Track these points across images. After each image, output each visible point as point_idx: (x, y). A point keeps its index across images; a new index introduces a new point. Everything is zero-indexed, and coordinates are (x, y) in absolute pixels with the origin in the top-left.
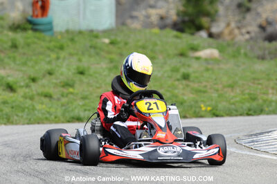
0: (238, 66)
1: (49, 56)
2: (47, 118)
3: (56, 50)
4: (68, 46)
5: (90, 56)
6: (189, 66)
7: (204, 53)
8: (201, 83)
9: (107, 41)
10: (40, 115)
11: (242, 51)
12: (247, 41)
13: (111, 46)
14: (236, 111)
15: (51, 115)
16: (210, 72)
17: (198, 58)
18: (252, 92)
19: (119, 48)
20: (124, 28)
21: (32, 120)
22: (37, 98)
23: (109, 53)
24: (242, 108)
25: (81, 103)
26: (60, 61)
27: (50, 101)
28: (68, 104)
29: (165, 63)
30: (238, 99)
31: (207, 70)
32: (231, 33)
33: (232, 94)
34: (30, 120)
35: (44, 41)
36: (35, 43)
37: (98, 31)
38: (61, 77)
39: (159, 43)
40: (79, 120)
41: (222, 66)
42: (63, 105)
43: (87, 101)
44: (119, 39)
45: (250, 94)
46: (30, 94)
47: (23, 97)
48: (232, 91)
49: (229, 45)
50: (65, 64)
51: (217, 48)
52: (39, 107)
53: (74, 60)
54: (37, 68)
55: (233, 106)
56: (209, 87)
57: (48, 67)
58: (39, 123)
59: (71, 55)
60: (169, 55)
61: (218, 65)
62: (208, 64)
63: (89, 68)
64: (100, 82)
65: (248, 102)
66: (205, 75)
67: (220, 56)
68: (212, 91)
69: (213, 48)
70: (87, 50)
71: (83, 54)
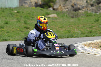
0: (64, 20)
4: (2, 13)
5: (10, 17)
7: (51, 16)
9: (16, 11)
11: (65, 15)
12: (67, 11)
13: (17, 13)
14: (63, 36)
16: (54, 22)
18: (69, 30)
19: (20, 14)
20: (22, 7)
23: (17, 16)
24: (65, 35)
25: (7, 34)
28: (2, 34)
30: (64, 32)
31: (53, 22)
32: (61, 8)
33: (62, 30)
37: (12, 8)
39: (35, 12)
40: (6, 40)
41: (58, 20)
43: (9, 33)
44: (20, 11)
45: (68, 30)
48: (62, 29)
49: (60, 13)
50: (0, 20)
51: (56, 14)
55: (62, 35)
59: (2, 16)
61: (56, 20)
62: (53, 19)
63: (9, 21)
64: (13, 26)
65: (68, 33)
66: (52, 23)
67: (57, 17)
68: (54, 29)
69: (55, 14)
70: (9, 15)
71: (7, 16)
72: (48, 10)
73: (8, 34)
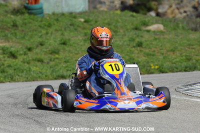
0: (177, 36)
1: (41, 32)
2: (39, 77)
3: (45, 27)
4: (54, 24)
5: (71, 31)
6: (142, 36)
7: (153, 27)
8: (151, 49)
9: (82, 20)
10: (35, 75)
11: (181, 25)
12: (184, 18)
13: (85, 24)
14: (177, 68)
15: (43, 74)
16: (158, 41)
17: (148, 31)
18: (188, 55)
19: (91, 25)
20: (95, 10)
21: (29, 78)
22: (32, 63)
23: (84, 28)
24: (181, 66)
25: (64, 66)
26: (49, 35)
27: (42, 64)
28: (55, 66)
29: (125, 35)
30: (178, 60)
31: (156, 39)
33: (173, 56)
34: (27, 78)
35: (37, 21)
36: (30, 23)
37: (75, 13)
38: (50, 47)
39: (120, 20)
40: (63, 77)
41: (166, 36)
42: (51, 67)
43: (68, 63)
44: (91, 18)
45: (186, 56)
46: (28, 60)
47: (22, 62)
48: (174, 54)
49: (171, 21)
50: (52, 38)
51: (162, 24)
52: (34, 69)
53: (58, 34)
54: (32, 40)
55: (174, 65)
56: (156, 51)
57: (40, 40)
58: (34, 81)
59: (56, 30)
60: (127, 30)
61: (163, 35)
62: (156, 35)
63: (69, 40)
64: (78, 50)
65: (185, 62)
66: (153, 43)
67: (164, 29)
68: (159, 54)
69: (160, 23)
70: (68, 27)
71: (65, 29)
72: (146, 16)
73: (66, 65)
